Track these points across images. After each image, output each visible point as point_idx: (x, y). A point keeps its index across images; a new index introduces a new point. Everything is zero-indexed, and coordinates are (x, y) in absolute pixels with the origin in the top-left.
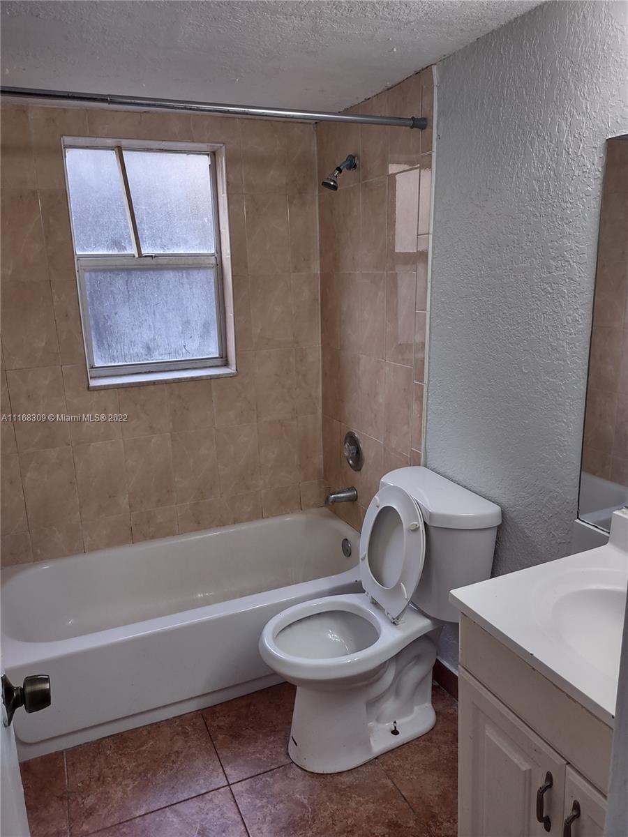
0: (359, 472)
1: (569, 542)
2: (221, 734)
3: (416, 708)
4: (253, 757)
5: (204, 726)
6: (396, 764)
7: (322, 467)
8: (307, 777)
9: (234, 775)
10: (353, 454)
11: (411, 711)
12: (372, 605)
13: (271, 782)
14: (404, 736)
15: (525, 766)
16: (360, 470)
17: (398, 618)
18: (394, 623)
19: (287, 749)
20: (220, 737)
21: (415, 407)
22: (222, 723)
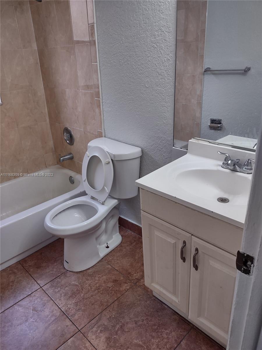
0: (72, 146)
1: (170, 157)
2: (31, 269)
3: (114, 236)
4: (49, 273)
5: (22, 268)
6: (111, 258)
7: (53, 146)
8: (75, 274)
9: (42, 282)
10: (68, 137)
11: (112, 238)
12: (92, 199)
13: (60, 281)
14: (111, 247)
15: (173, 241)
16: (73, 144)
17: (104, 202)
18: (103, 204)
19: (64, 266)
20: (32, 270)
21: (97, 110)
22: (30, 264)
